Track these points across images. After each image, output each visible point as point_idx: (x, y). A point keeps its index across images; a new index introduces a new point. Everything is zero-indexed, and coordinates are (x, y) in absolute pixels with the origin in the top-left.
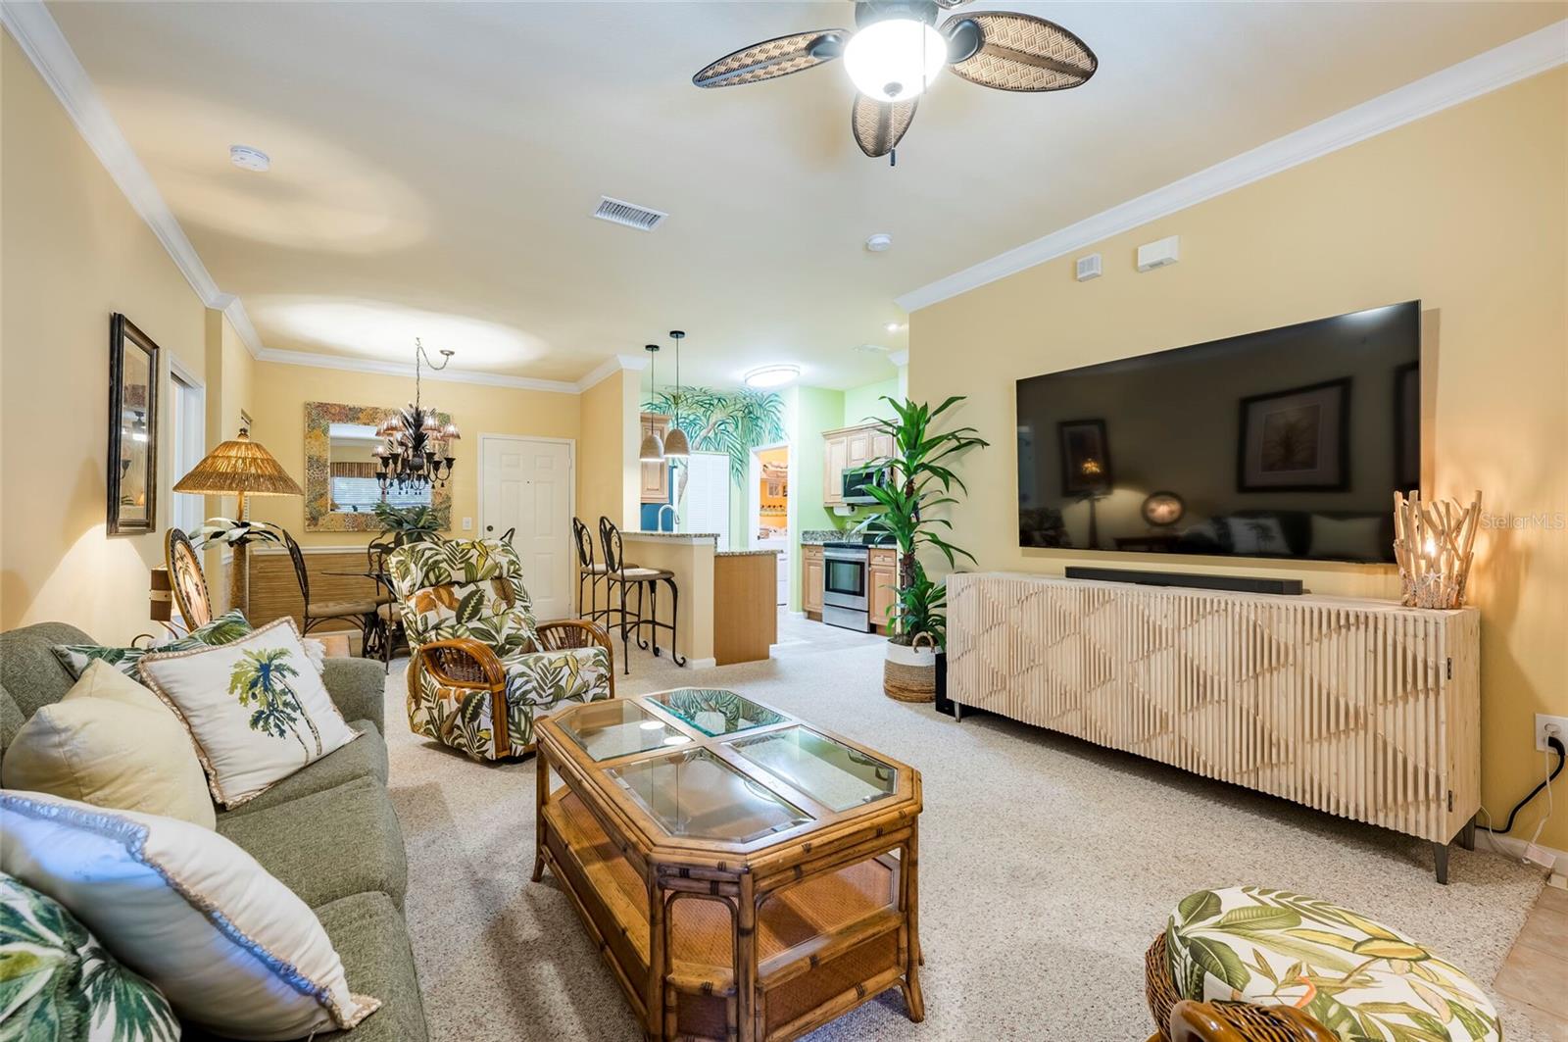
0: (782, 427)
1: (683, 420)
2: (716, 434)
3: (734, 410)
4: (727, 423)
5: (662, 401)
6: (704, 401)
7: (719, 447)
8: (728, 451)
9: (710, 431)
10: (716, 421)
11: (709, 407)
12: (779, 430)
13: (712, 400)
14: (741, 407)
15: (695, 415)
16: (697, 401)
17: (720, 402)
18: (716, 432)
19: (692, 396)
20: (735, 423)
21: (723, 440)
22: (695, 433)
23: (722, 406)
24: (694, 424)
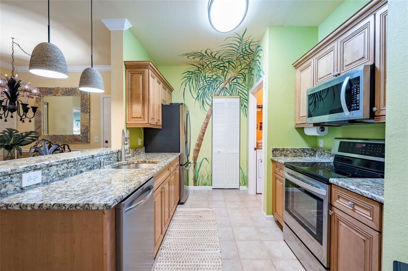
0: (261, 68)
1: (209, 79)
2: (230, 86)
3: (242, 69)
4: (238, 78)
5: (196, 69)
6: (219, 65)
7: (232, 93)
8: (238, 95)
9: (227, 84)
10: (230, 78)
11: (224, 69)
12: (260, 71)
13: (224, 63)
14: (246, 66)
15: (217, 75)
16: (215, 66)
17: (230, 64)
18: (231, 84)
19: (210, 62)
20: (243, 78)
21: (235, 88)
22: (217, 86)
23: (232, 67)
24: (216, 81)
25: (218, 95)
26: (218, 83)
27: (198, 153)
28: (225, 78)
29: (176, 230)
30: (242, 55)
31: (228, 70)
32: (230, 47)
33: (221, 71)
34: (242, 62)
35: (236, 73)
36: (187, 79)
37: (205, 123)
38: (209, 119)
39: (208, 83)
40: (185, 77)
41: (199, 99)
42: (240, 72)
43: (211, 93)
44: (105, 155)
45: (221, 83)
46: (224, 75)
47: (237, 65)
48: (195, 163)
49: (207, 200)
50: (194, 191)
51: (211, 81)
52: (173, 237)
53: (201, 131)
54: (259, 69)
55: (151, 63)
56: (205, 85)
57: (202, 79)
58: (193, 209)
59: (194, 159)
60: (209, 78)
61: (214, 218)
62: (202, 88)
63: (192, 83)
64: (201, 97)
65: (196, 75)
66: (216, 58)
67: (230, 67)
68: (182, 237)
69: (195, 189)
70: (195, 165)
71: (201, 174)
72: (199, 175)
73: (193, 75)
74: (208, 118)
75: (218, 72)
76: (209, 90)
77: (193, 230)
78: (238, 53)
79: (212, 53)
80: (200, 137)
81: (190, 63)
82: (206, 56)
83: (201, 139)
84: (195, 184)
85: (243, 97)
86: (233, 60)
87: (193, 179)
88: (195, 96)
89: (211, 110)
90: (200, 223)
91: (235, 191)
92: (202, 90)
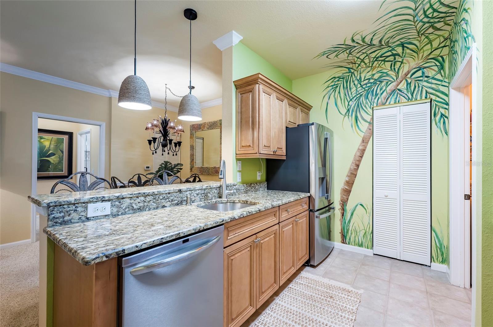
0: (469, 32)
1: (367, 81)
2: (409, 84)
3: (434, 51)
4: (425, 68)
5: (346, 72)
6: (383, 56)
7: (412, 96)
8: (426, 98)
9: (401, 82)
10: (408, 71)
11: (395, 59)
12: (467, 39)
13: (393, 49)
14: (443, 42)
15: (381, 73)
16: (375, 59)
17: (405, 48)
18: (409, 81)
19: (365, 55)
20: (438, 64)
21: (419, 87)
22: (381, 89)
23: (411, 52)
24: (379, 81)
25: (384, 104)
26: (383, 84)
27: (349, 196)
28: (398, 73)
29: (285, 305)
30: (428, 22)
31: (403, 60)
32: (395, 16)
33: (388, 64)
34: (431, 37)
35: (421, 60)
36: (331, 90)
37: (360, 150)
38: (367, 143)
39: (364, 89)
40: (329, 87)
41: (350, 114)
42: (431, 56)
43: (370, 103)
44: (200, 190)
45: (389, 83)
46: (394, 69)
47: (420, 46)
48: (343, 210)
49: (356, 271)
50: (342, 252)
51: (371, 83)
52: (275, 315)
53: (353, 163)
54: (465, 35)
55: (260, 76)
56: (359, 92)
57: (355, 84)
58: (326, 281)
59: (342, 203)
60: (367, 79)
61: (354, 308)
62: (355, 98)
63: (339, 92)
64: (353, 111)
65: (345, 80)
66: (374, 45)
67: (406, 53)
68: (287, 321)
69: (343, 249)
70: (343, 213)
71: (353, 228)
72: (350, 229)
73: (340, 81)
74: (365, 141)
75: (383, 66)
76: (367, 98)
77: (309, 315)
78: (418, 22)
79: (364, 38)
80: (352, 171)
81: (334, 66)
82: (356, 47)
83: (353, 175)
84: (343, 240)
85: (438, 99)
86: (410, 39)
87: (340, 233)
88: (344, 111)
89: (370, 129)
90: (326, 308)
91: (420, 268)
92: (355, 100)
